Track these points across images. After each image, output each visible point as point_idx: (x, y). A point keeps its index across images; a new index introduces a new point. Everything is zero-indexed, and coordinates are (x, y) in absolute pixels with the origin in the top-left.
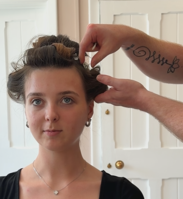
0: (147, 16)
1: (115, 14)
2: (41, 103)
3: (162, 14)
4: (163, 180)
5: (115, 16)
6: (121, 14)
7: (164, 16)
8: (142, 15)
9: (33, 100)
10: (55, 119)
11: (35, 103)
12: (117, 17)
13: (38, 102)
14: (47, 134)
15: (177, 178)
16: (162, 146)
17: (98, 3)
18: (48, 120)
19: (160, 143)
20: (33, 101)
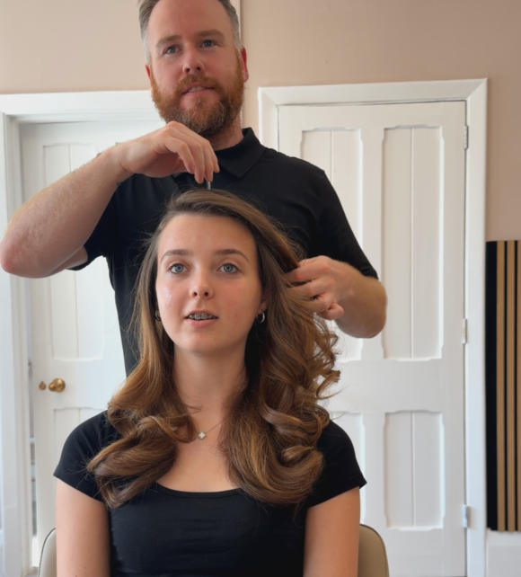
0: (359, 134)
1: (305, 129)
2: (185, 269)
3: (386, 129)
4: (387, 415)
5: (304, 132)
6: (315, 130)
7: (390, 132)
8: (351, 130)
9: (171, 265)
10: (206, 294)
11: (174, 270)
12: (307, 135)
13: (179, 268)
14: (192, 324)
15: (411, 412)
16: (385, 355)
17: (275, 110)
18: (195, 294)
19: (381, 351)
20: (172, 267)
